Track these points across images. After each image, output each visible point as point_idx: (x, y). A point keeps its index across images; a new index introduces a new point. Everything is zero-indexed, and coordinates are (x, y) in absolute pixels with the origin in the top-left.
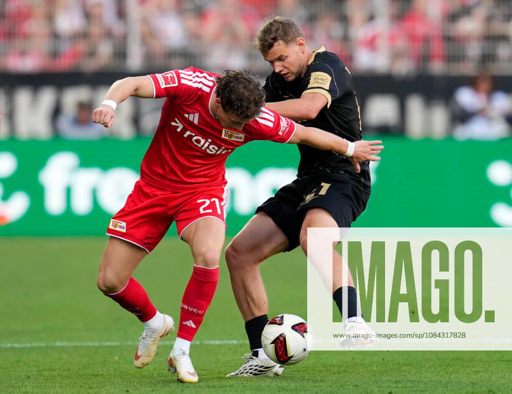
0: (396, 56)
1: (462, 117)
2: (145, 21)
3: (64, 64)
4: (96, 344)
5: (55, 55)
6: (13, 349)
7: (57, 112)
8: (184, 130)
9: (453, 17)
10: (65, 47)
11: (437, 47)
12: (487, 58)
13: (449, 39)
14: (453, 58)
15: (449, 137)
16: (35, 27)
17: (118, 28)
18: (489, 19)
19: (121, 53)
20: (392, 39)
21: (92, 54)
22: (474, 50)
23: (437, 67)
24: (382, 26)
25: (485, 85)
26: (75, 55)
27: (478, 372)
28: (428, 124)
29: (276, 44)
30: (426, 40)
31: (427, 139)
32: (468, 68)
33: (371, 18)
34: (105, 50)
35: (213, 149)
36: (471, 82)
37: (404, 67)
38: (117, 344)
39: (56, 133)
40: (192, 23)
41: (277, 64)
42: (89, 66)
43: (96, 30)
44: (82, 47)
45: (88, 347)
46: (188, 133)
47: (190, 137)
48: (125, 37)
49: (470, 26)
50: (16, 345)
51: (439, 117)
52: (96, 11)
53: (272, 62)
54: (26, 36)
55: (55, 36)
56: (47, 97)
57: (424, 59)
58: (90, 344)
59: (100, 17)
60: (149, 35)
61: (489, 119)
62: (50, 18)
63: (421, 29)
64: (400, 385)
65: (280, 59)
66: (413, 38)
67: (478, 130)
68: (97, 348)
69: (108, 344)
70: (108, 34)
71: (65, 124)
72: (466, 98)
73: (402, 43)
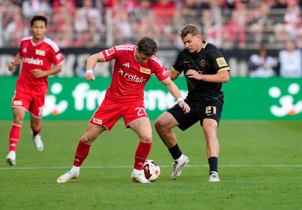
0: (224, 41)
1: (253, 68)
2: (114, 25)
3: (79, 44)
4: (93, 167)
5: (75, 40)
6: (56, 169)
7: (75, 65)
8: (124, 74)
9: (249, 24)
10: (79, 37)
11: (243, 37)
12: (264, 42)
13: (248, 33)
14: (250, 41)
15: (248, 76)
16: (66, 28)
17: (102, 28)
18: (265, 25)
19: (104, 40)
20: (223, 33)
21: (91, 40)
22: (259, 38)
23: (242, 46)
24: (218, 27)
25: (263, 53)
26: (83, 40)
27: (260, 180)
28: (238, 71)
29: (188, 35)
30: (238, 33)
31: (238, 78)
32: (256, 46)
33: (214, 24)
34: (97, 38)
35: (138, 80)
36: (257, 52)
37: (228, 46)
38: (102, 167)
39: (75, 74)
40: (135, 26)
41: (187, 44)
42: (90, 45)
43: (92, 29)
44: (87, 36)
45: (89, 169)
46: (126, 74)
47: (127, 76)
48: (105, 32)
49: (257, 28)
50: (58, 168)
51: (243, 68)
52: (93, 21)
53: (185, 43)
54: (62, 32)
55: (75, 32)
56: (71, 59)
57: (237, 42)
58: (90, 167)
59: (95, 24)
60: (116, 31)
61: (265, 68)
62: (73, 24)
63: (235, 29)
64: (226, 185)
65: (189, 42)
66: (232, 33)
67: (261, 73)
68: (93, 169)
69: (98, 167)
70: (98, 31)
71: (79, 70)
72: (255, 59)
73: (227, 35)
